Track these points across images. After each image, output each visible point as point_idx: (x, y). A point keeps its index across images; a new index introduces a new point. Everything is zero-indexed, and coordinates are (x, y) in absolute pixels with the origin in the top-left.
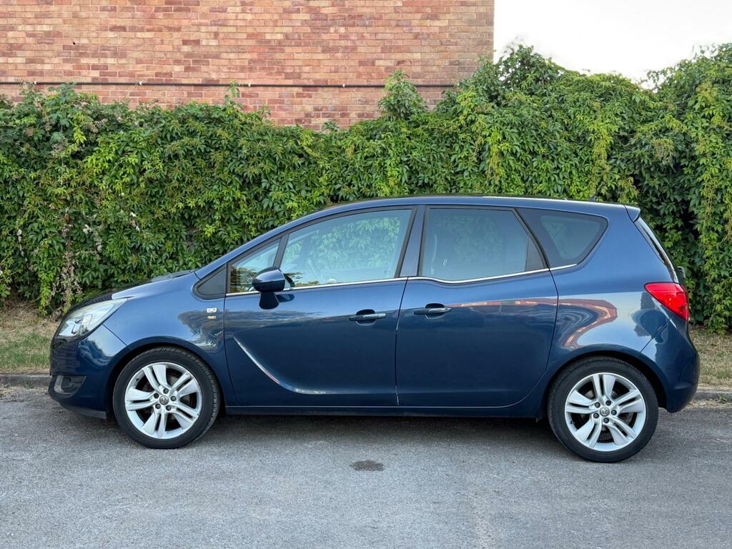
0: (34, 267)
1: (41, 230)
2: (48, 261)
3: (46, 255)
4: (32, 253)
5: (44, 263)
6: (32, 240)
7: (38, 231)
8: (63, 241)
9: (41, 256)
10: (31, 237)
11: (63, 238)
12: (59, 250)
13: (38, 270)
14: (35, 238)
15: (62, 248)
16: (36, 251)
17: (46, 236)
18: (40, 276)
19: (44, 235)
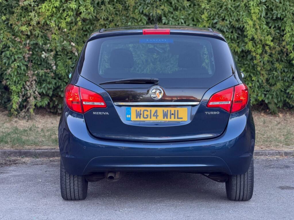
0: (7, 82)
1: (11, 56)
2: (17, 78)
3: (16, 73)
4: (5, 72)
5: (14, 79)
6: (5, 63)
7: (9, 56)
8: (26, 63)
9: (12, 75)
10: (4, 61)
11: (26, 61)
12: (24, 70)
13: (10, 84)
14: (7, 62)
15: (25, 68)
16: (9, 71)
17: (15, 60)
18: (11, 88)
19: (13, 59)
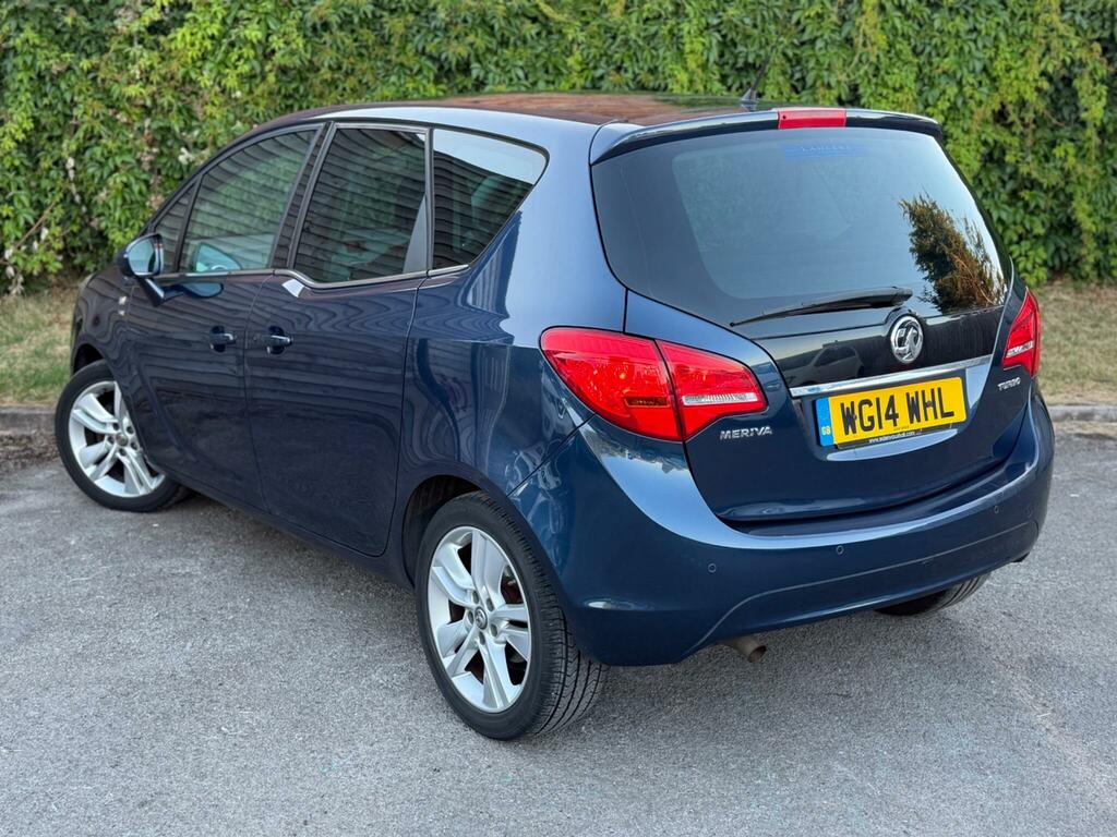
0: (101, 222)
1: (107, 159)
2: (123, 212)
3: (119, 202)
4: (95, 198)
5: (117, 215)
6: (93, 176)
7: (103, 160)
8: (144, 176)
9: (111, 204)
10: (91, 170)
11: (144, 172)
12: (140, 192)
13: (107, 227)
14: (98, 174)
15: (144, 188)
16: (102, 195)
17: (117, 169)
18: (111, 237)
19: (112, 166)
